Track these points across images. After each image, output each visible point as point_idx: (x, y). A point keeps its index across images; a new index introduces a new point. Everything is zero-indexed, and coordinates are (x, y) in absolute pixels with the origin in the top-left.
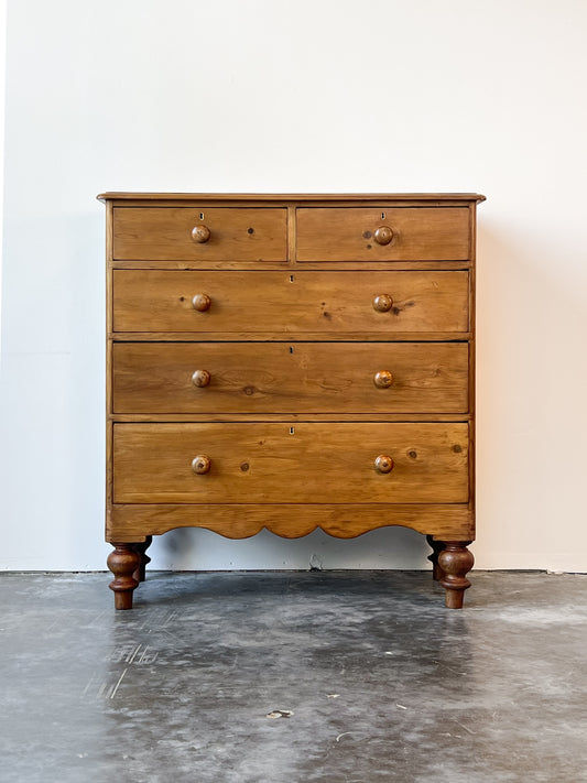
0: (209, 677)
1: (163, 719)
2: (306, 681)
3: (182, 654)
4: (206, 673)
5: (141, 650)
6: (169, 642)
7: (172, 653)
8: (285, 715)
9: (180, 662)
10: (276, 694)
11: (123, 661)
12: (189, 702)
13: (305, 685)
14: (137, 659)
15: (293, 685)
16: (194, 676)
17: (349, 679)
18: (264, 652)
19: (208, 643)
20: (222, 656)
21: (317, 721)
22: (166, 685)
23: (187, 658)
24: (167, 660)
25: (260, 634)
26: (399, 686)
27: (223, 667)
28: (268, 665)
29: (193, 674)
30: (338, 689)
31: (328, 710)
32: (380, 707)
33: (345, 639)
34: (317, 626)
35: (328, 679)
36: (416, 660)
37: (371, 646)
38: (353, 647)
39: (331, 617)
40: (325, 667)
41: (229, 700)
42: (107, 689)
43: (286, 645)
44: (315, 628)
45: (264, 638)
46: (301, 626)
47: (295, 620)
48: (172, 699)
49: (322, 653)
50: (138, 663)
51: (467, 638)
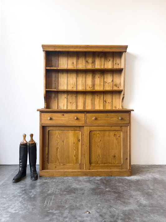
0: (71, 198)
1: (62, 214)
2: (92, 200)
3: (65, 190)
4: (71, 196)
5: (57, 189)
6: (62, 186)
7: (63, 190)
8: (89, 212)
9: (65, 193)
10: (86, 204)
11: (53, 193)
12: (68, 208)
13: (92, 201)
14: (56, 192)
15: (89, 201)
16: (68, 198)
17: (101, 199)
18: (82, 189)
19: (70, 186)
20: (73, 191)
21: (97, 215)
22: (63, 201)
23: (66, 191)
24: (62, 192)
25: (80, 183)
26: (112, 201)
27: (74, 195)
28: (83, 194)
29: (68, 197)
30: (99, 202)
31: (98, 211)
32: (109, 209)
33: (97, 185)
34: (91, 181)
35: (96, 199)
36: (113, 192)
37: (103, 187)
38: (99, 187)
39: (93, 178)
40: (95, 195)
41: (76, 207)
42: (50, 202)
43: (86, 187)
44: (91, 182)
45: (81, 184)
46: (88, 181)
47: (86, 178)
48: (64, 206)
49: (93, 189)
50: (56, 193)
51: (121, 184)
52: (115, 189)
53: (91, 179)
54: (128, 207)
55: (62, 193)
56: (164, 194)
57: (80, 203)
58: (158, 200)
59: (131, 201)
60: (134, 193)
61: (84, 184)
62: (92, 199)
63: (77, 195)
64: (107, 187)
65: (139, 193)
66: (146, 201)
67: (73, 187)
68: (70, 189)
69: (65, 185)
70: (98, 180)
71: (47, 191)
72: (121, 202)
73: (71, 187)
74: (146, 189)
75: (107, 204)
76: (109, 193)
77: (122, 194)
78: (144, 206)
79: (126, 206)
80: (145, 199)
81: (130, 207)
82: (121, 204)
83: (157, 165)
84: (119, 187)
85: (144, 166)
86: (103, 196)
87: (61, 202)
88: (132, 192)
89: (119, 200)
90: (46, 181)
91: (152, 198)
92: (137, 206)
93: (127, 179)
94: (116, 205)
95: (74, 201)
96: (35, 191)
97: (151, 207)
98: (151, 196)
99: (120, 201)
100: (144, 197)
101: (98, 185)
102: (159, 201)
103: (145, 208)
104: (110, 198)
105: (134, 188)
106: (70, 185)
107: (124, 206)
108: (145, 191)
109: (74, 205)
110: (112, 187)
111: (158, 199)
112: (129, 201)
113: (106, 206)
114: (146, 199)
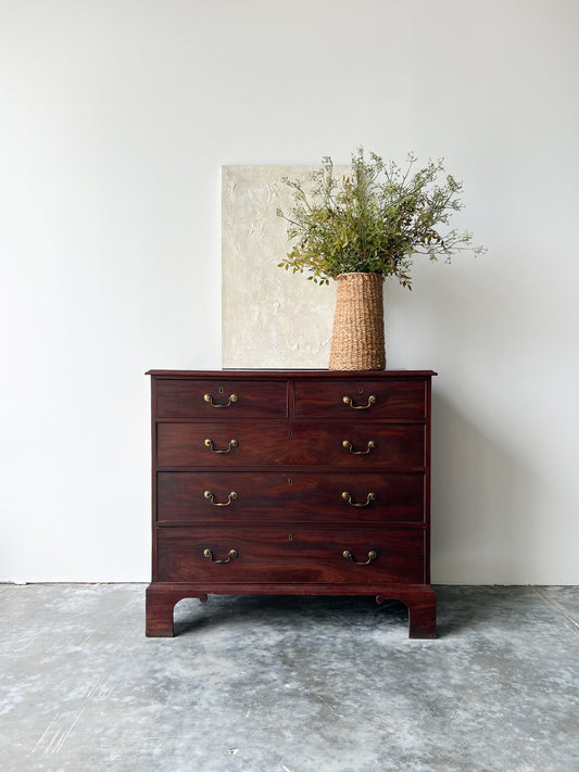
0: (143, 720)
2: (217, 728)
3: (132, 687)
4: (143, 714)
5: (104, 682)
6: (128, 670)
7: (126, 686)
9: (127, 699)
10: (189, 748)
11: (85, 698)
12: (116, 761)
13: (215, 733)
14: (96, 695)
15: (205, 733)
16: (132, 720)
17: (252, 724)
18: (194, 685)
19: (155, 671)
20: (162, 690)
22: (108, 733)
23: (134, 693)
24: (119, 696)
25: (198, 660)
27: (159, 706)
28: (194, 703)
29: (132, 715)
30: (241, 740)
33: (257, 666)
34: (241, 649)
35: (235, 725)
36: (307, 695)
37: (274, 676)
38: (264, 677)
39: (253, 638)
40: (236, 707)
41: (149, 758)
42: (57, 739)
43: (214, 674)
44: (238, 653)
45: (199, 664)
46: (229, 650)
47: (226, 640)
48: (102, 756)
49: (237, 685)
50: (95, 700)
51: (348, 664)
52: (317, 684)
53: (241, 644)
54: (340, 761)
55: (115, 700)
56: (493, 708)
57: (169, 743)
58: (462, 733)
59: (363, 735)
60: (381, 702)
61: (211, 664)
62: (220, 724)
63: (169, 709)
64: (293, 674)
65: (401, 700)
66: (418, 734)
67: (168, 674)
68: (153, 682)
69: (138, 669)
70: (267, 649)
71: (65, 689)
72: (321, 740)
73: (157, 675)
74: (434, 684)
75: (268, 746)
76: (291, 702)
77: (338, 704)
78: (404, 759)
79: (333, 758)
80: (418, 726)
81: (351, 760)
82: (320, 747)
83: (506, 587)
84: (335, 675)
85: (457, 592)
86: (265, 716)
87: (98, 736)
88: (377, 697)
89: (318, 729)
90: (79, 648)
91: (443, 724)
92: (374, 757)
93: (375, 644)
94: (300, 751)
95: (149, 735)
96: (23, 689)
97: (426, 762)
98: (443, 715)
99: (317, 736)
100: (415, 718)
101: (263, 669)
102: (467, 738)
103: (404, 765)
104: (285, 723)
105: (390, 680)
106: (158, 667)
107: (327, 754)
108: (428, 693)
109: (143, 751)
110: (308, 675)
111: (465, 729)
112: (353, 736)
113: (260, 756)
114: (422, 728)
